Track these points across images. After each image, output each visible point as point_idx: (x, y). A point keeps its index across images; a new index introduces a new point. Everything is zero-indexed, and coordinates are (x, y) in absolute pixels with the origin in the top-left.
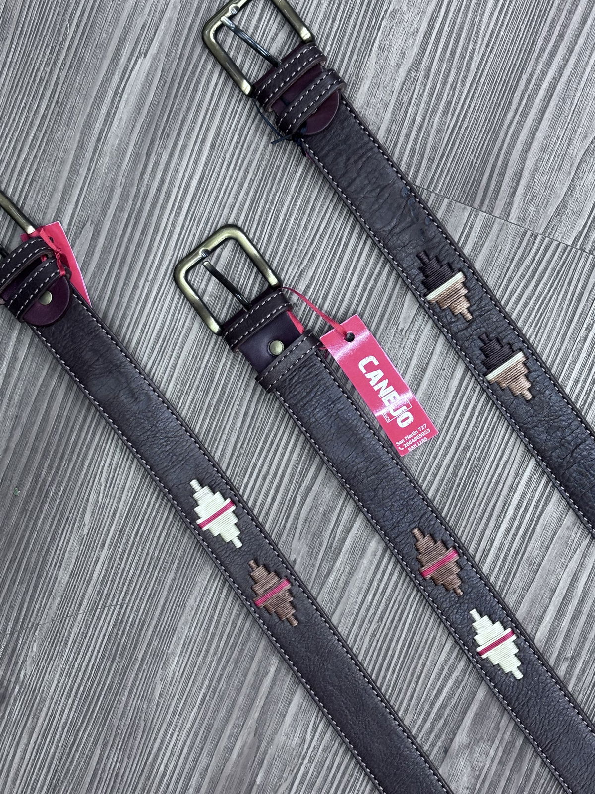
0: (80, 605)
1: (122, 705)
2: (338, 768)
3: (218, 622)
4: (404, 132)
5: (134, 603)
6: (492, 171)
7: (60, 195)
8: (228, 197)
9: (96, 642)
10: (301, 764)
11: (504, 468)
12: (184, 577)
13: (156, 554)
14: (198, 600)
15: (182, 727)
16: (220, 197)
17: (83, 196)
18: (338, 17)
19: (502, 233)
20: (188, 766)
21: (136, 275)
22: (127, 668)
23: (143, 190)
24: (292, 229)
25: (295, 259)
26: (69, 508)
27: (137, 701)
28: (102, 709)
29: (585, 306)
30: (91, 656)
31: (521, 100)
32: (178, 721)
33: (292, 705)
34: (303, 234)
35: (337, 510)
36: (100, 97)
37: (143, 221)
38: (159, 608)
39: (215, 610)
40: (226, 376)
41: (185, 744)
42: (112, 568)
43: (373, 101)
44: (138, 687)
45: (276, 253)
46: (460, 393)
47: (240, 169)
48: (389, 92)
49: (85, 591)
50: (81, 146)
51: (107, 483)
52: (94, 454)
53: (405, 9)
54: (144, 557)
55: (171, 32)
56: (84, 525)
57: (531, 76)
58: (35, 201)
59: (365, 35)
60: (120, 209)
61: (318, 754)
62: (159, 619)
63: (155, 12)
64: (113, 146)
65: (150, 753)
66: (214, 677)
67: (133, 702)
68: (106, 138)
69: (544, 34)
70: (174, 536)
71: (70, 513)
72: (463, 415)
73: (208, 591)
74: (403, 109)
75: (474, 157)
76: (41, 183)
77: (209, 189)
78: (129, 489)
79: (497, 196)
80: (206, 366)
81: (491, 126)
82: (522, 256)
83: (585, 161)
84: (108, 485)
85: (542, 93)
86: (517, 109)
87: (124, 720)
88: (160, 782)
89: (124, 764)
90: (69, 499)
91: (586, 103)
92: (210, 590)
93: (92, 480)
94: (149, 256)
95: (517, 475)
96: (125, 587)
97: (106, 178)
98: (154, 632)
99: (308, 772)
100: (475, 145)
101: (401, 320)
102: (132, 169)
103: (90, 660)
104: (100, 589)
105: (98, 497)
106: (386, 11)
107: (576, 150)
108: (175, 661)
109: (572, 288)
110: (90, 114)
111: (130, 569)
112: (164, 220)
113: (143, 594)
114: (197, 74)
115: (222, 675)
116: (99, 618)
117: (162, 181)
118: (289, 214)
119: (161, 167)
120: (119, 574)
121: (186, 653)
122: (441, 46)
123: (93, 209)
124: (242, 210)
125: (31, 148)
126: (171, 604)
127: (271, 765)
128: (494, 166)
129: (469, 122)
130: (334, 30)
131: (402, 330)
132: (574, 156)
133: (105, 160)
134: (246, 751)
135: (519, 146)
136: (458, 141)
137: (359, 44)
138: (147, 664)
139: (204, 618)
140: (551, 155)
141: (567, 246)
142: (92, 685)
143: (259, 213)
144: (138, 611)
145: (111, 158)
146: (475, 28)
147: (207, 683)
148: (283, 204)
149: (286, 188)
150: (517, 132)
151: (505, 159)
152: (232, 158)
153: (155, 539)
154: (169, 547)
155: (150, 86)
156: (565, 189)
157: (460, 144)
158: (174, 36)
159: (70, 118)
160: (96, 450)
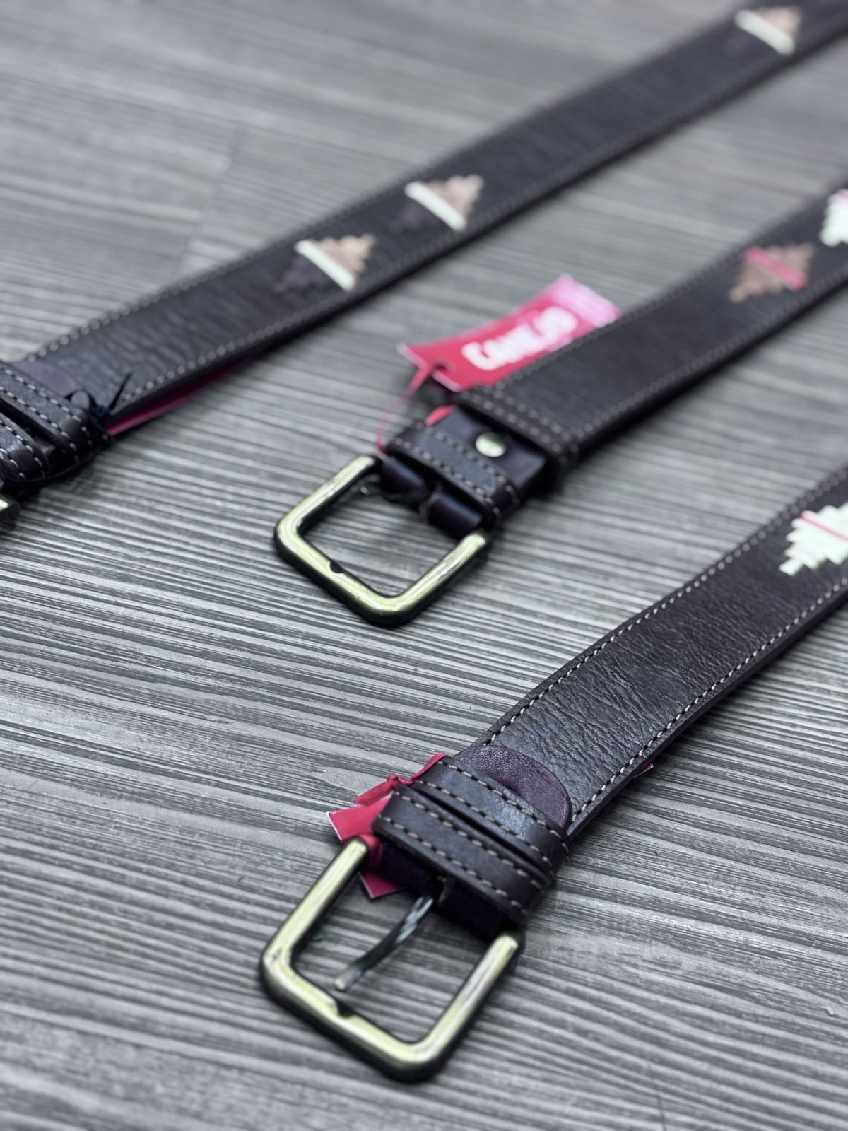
50: (150, 797)
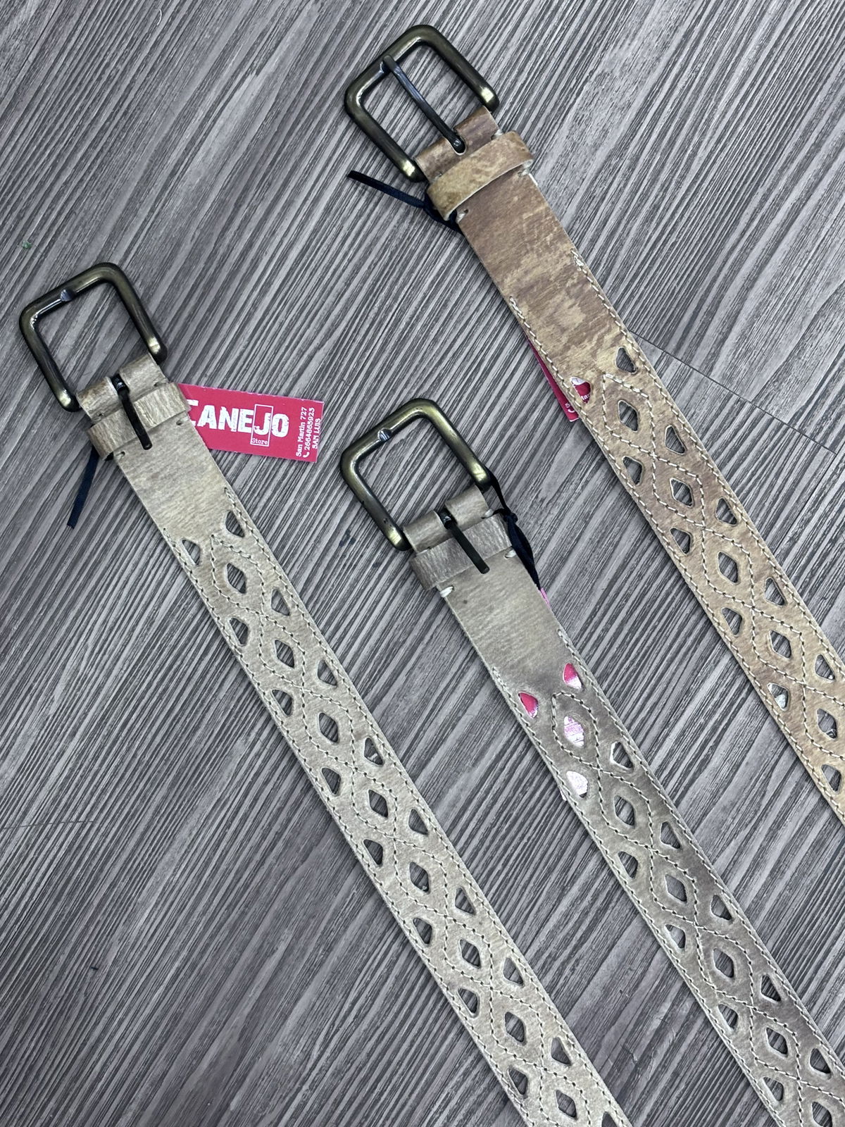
0: (25, 813)
1: (57, 969)
2: (350, 1103)
3: (217, 868)
4: (589, 235)
5: (103, 822)
6: (699, 308)
7: (105, 238)
8: (337, 281)
9: (38, 870)
10: (299, 1090)
11: (651, 712)
12: (180, 796)
13: (147, 758)
14: (194, 833)
15: (137, 1011)
16: (326, 279)
17: (137, 246)
18: (527, 69)
19: (698, 392)
20: (135, 1071)
21: (190, 365)
22: (75, 915)
23: (221, 251)
24: (417, 338)
25: (413, 380)
26: (35, 674)
27: (81, 965)
28: (28, 969)
29: (793, 508)
30: (27, 890)
31: (752, 220)
32: (133, 1002)
33: (300, 1003)
34: (431, 348)
35: (412, 735)
36: (185, 118)
37: (213, 294)
38: (137, 836)
39: (215, 851)
40: (291, 524)
41: (137, 1038)
42: (80, 768)
43: (555, 186)
44: (85, 945)
45: (389, 367)
46: (608, 598)
47: (360, 246)
48: (578, 178)
49: (36, 795)
51: (95, 646)
52: (85, 603)
53: (617, 74)
54: (129, 759)
55: (298, 49)
56: (52, 701)
57: (770, 191)
58: (69, 241)
59: (559, 98)
60: (185, 271)
61: (325, 1079)
62: (133, 852)
63: (282, 17)
64: (191, 185)
65: (84, 1044)
66: (196, 946)
67: (74, 966)
68: (183, 172)
69: (795, 139)
70: (176, 736)
71: (35, 681)
72: (606, 630)
73: (210, 821)
74: (593, 205)
75: (678, 284)
76: (82, 218)
77: (313, 265)
78: (126, 659)
79: (699, 342)
80: (265, 506)
81: (707, 247)
82: (721, 427)
83: (824, 315)
84: (97, 649)
85: (781, 216)
86: (744, 232)
87: (56, 990)
88: (92, 1088)
89: (45, 1054)
90: (37, 660)
91: (836, 239)
92: (214, 821)
93: (75, 639)
94: (213, 342)
95: (666, 724)
96: (94, 798)
97: (173, 226)
98: (122, 869)
99: (305, 1104)
100: (681, 269)
101: (544, 486)
102: (211, 222)
103: (23, 896)
104: (57, 795)
105: (80, 664)
106: (592, 72)
107: (813, 298)
108: (146, 915)
109: (780, 481)
110: (167, 139)
111: (106, 773)
112: (244, 298)
113: (117, 812)
114: (324, 109)
115: (207, 945)
116: (48, 838)
117: (250, 245)
118: (416, 318)
119: (253, 225)
120: (89, 778)
121: (163, 905)
122: (657, 130)
123: (147, 266)
124: (353, 302)
125: (78, 168)
126: (155, 832)
127: (255, 1086)
128: (702, 301)
129: (678, 237)
130: (519, 85)
131: (542, 501)
132: (809, 306)
133: (178, 203)
134: (222, 1062)
135: (739, 281)
136: (660, 260)
137: (548, 110)
138: (104, 913)
139: (198, 860)
140: (780, 299)
141: (783, 423)
142: (20, 933)
143: (376, 309)
144: (105, 835)
145: (186, 200)
146: (706, 115)
147: (184, 953)
148: (410, 304)
149: (418, 283)
150: (740, 262)
151: (718, 294)
152: (352, 229)
153: (150, 736)
154: (167, 751)
155: (257, 114)
156: (791, 348)
157: (661, 263)
158: (301, 54)
159: (139, 138)
160: (88, 597)
